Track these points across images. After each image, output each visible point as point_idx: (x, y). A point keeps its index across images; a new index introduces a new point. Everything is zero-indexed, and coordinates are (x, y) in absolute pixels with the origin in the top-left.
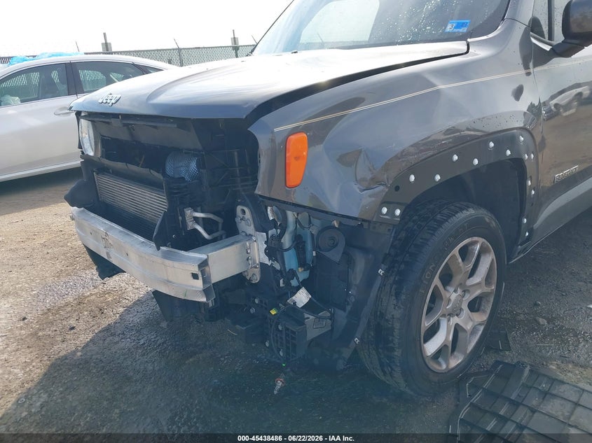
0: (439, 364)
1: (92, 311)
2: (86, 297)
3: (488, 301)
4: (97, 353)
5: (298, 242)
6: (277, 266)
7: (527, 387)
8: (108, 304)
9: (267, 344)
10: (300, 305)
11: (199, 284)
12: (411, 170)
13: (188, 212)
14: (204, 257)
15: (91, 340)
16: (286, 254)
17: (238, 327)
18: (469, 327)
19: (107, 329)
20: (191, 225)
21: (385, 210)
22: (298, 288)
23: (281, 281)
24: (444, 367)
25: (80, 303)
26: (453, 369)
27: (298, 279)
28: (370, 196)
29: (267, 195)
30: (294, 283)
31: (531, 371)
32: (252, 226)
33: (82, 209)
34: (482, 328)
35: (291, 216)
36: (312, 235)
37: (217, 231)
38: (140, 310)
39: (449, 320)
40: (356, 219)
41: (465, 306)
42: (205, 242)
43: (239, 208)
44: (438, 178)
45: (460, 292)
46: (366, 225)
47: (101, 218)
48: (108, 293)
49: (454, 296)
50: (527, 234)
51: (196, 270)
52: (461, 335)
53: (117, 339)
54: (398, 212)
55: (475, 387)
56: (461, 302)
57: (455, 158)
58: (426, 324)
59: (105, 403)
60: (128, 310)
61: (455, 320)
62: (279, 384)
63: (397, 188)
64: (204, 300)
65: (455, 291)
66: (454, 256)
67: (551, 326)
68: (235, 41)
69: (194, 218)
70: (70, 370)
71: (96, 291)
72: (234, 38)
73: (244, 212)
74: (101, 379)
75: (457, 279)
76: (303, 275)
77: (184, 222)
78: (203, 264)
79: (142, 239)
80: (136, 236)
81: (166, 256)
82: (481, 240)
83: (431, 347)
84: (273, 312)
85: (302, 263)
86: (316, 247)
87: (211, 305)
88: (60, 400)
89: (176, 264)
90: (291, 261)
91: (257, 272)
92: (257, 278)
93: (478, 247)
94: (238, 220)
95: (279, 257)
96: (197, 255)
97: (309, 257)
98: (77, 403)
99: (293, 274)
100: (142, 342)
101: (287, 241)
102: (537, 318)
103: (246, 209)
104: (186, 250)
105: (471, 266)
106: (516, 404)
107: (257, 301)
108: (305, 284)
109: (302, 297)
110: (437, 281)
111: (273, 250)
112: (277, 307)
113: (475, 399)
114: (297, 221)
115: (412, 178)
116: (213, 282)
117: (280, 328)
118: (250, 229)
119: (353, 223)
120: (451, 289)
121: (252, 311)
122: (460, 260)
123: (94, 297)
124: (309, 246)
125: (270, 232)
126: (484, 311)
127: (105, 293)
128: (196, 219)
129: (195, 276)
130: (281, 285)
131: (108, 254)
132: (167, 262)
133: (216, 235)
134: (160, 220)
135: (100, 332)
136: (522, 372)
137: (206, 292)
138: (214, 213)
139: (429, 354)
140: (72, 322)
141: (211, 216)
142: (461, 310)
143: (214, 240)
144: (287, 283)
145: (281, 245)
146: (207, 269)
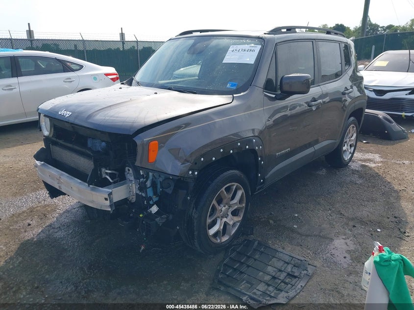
0: (217, 240)
1: (39, 216)
2: (34, 208)
3: (242, 212)
4: (46, 238)
5: (154, 185)
6: (144, 195)
7: (255, 250)
8: (48, 212)
9: (138, 230)
10: (153, 212)
11: (108, 203)
12: (202, 156)
13: (103, 170)
14: (110, 191)
15: (41, 231)
16: (148, 190)
17: (124, 222)
18: (231, 223)
19: (50, 226)
20: (104, 175)
21: (190, 172)
22: (153, 205)
23: (145, 202)
24: (219, 241)
25: (31, 211)
26: (224, 242)
27: (153, 201)
28: (184, 167)
29: (140, 166)
30: (151, 202)
31: (258, 243)
32: (133, 177)
33: (43, 163)
34: (239, 224)
35: (151, 174)
36: (160, 182)
37: (115, 178)
38: (68, 215)
39: (221, 220)
40: (178, 176)
41: (230, 214)
42: (110, 183)
43: (127, 168)
44: (214, 159)
45: (227, 207)
46: (182, 179)
47: (55, 169)
48: (48, 206)
49: (224, 209)
50: (262, 181)
51: (107, 196)
52: (227, 227)
53: (56, 230)
54: (196, 173)
55: (234, 250)
56: (228, 211)
57: (222, 150)
58: (209, 221)
59: (54, 261)
60: (61, 215)
61: (225, 220)
62: (143, 248)
63: (196, 164)
64: (110, 210)
65: (225, 206)
66: (222, 191)
67: (275, 224)
68: (122, 35)
69: (106, 173)
70: (32, 246)
71: (40, 205)
72: (122, 33)
73: (129, 170)
74: (50, 250)
75: (225, 201)
76: (155, 199)
77: (101, 174)
78: (110, 194)
79: (79, 181)
80: (76, 179)
81: (93, 189)
82: (236, 184)
83: (212, 231)
84: (141, 216)
85: (155, 193)
86: (162, 187)
87: (111, 212)
88: (29, 260)
89: (97, 194)
90: (150, 193)
91: (134, 197)
92: (134, 200)
93: (235, 187)
94: (126, 173)
95: (144, 191)
96: (107, 190)
97: (158, 191)
98: (39, 261)
99: (151, 198)
100: (70, 232)
101: (149, 184)
102: (269, 220)
103: (130, 169)
104: (102, 187)
105: (231, 195)
106: (249, 257)
107: (133, 211)
108: (156, 203)
109: (154, 209)
110: (214, 202)
111: (142, 188)
112: (143, 214)
113: (232, 256)
114: (153, 176)
115: (202, 159)
116: (114, 202)
117: (144, 222)
118: (132, 178)
119: (176, 178)
120: (222, 206)
121: (131, 215)
122: (225, 193)
123: (39, 208)
124: (159, 186)
125: (141, 180)
126: (240, 216)
127: (46, 206)
128: (107, 173)
129: (106, 199)
130: (145, 203)
131: (59, 187)
132: (94, 193)
133: (115, 180)
134: (90, 173)
135: (46, 227)
136: (254, 243)
137: (111, 206)
138: (115, 170)
139: (211, 234)
140: (29, 221)
141: (114, 172)
142: (228, 215)
143: (114, 183)
144: (148, 202)
145: (146, 186)
146: (111, 196)
